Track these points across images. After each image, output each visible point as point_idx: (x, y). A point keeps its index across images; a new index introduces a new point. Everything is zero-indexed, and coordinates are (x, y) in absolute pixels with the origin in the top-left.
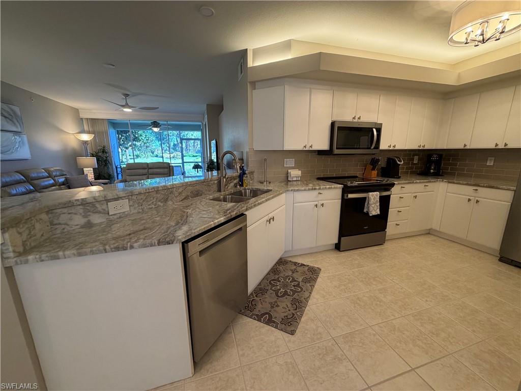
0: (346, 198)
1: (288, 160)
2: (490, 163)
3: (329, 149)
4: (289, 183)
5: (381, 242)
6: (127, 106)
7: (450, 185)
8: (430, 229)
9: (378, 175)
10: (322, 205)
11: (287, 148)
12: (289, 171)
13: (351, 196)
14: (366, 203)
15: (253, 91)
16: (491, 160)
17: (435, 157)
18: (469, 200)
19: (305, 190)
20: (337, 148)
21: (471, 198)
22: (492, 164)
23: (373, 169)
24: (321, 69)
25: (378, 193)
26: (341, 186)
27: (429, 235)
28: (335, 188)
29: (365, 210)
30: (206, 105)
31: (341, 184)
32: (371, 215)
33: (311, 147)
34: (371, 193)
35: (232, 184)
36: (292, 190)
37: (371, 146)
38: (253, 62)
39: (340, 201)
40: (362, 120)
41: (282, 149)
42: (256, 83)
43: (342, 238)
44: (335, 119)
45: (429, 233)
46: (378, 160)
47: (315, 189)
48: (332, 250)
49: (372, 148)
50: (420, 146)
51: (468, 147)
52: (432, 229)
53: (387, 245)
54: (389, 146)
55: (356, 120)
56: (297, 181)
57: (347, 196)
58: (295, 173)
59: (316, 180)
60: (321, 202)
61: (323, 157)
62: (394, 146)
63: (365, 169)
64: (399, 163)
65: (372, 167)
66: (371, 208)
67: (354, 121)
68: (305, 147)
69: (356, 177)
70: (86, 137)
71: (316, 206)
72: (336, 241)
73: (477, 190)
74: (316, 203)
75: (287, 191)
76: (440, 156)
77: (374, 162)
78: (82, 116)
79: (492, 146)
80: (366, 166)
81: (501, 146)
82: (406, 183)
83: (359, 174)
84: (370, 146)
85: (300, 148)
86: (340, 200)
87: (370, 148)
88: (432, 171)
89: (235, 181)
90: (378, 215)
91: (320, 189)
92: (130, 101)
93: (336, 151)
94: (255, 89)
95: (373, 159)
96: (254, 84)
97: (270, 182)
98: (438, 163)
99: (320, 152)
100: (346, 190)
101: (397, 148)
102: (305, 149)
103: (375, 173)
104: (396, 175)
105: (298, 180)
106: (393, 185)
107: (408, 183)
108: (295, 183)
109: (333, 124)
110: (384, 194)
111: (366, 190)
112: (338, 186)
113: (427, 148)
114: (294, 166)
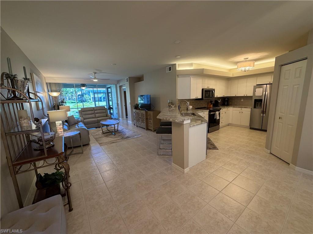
3: (202, 98)
4: (188, 111)
5: (218, 129)
6: (95, 78)
7: (234, 108)
8: (229, 124)
10: (205, 117)
11: (191, 98)
13: (212, 113)
14: (216, 115)
15: (178, 78)
17: (226, 99)
19: (200, 112)
21: (240, 112)
22: (243, 101)
23: (211, 104)
24: (204, 73)
26: (209, 110)
29: (215, 118)
30: (128, 77)
32: (217, 119)
33: (197, 97)
37: (213, 96)
38: (178, 68)
40: (210, 88)
42: (179, 76)
43: (209, 128)
44: (204, 88)
45: (228, 125)
46: (212, 101)
51: (236, 96)
52: (229, 123)
53: (220, 130)
54: (216, 96)
55: (208, 88)
62: (218, 96)
63: (208, 105)
64: (219, 102)
66: (217, 117)
69: (206, 107)
70: (55, 94)
73: (242, 109)
76: (228, 99)
79: (243, 96)
80: (208, 103)
81: (245, 95)
83: (206, 106)
86: (208, 115)
88: (226, 104)
90: (219, 119)
92: (97, 76)
93: (204, 99)
98: (228, 101)
103: (212, 105)
104: (217, 106)
107: (224, 108)
110: (219, 112)
111: (215, 111)
112: (207, 110)
113: (225, 96)
114: (189, 104)
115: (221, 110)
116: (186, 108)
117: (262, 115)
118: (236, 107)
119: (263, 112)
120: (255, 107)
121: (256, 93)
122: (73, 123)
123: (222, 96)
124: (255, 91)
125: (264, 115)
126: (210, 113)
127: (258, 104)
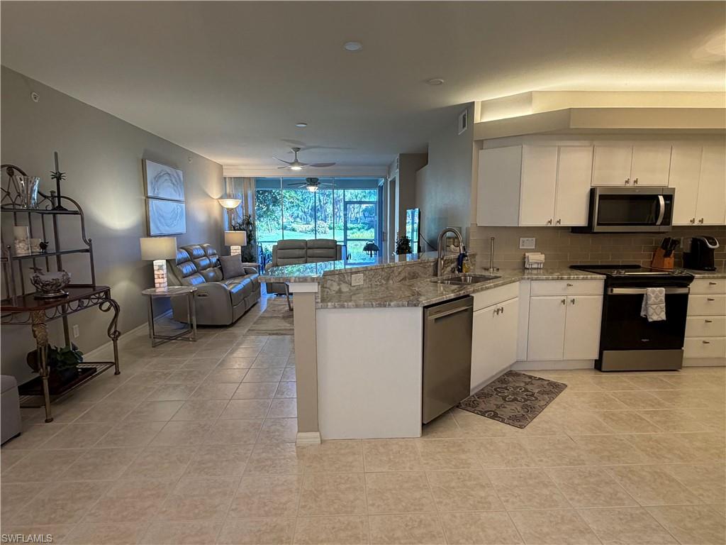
0: (609, 293)
1: (525, 239)
3: (586, 225)
4: (527, 271)
5: (675, 366)
6: (296, 163)
10: (573, 301)
11: (523, 223)
12: (527, 254)
13: (617, 291)
14: (644, 303)
15: (480, 151)
19: (547, 279)
20: (599, 224)
23: (667, 255)
24: (571, 127)
25: (663, 289)
26: (603, 277)
28: (592, 279)
29: (643, 314)
30: (399, 155)
31: (604, 274)
32: (651, 320)
33: (559, 222)
34: (650, 289)
35: (449, 269)
36: (528, 279)
37: (656, 220)
38: (481, 117)
40: (640, 184)
41: (516, 226)
42: (485, 142)
43: (605, 353)
44: (596, 183)
46: (676, 243)
47: (562, 279)
48: (589, 369)
49: (659, 222)
54: (691, 221)
55: (631, 184)
56: (538, 268)
57: (612, 291)
58: (536, 258)
59: (568, 270)
60: (572, 298)
61: (580, 236)
62: (702, 221)
63: (654, 255)
65: (664, 251)
66: (651, 311)
67: (628, 185)
68: (550, 222)
70: (231, 204)
71: (564, 302)
72: (596, 357)
74: (565, 298)
75: (522, 279)
77: (669, 245)
78: (226, 174)
82: (718, 278)
83: (642, 263)
84: (654, 221)
85: (543, 223)
86: (602, 297)
87: (654, 224)
89: (453, 265)
90: (663, 320)
91: (569, 279)
92: (301, 156)
93: (597, 229)
94: (482, 149)
96: (481, 144)
97: (498, 269)
99: (575, 230)
100: (610, 283)
101: (706, 223)
102: (549, 225)
103: (670, 260)
105: (540, 269)
106: (691, 279)
107: (723, 278)
108: (535, 272)
110: (675, 291)
112: (598, 276)
114: (534, 247)
115: (691, 286)
116: (519, 261)
122: (232, 273)
126: (610, 289)
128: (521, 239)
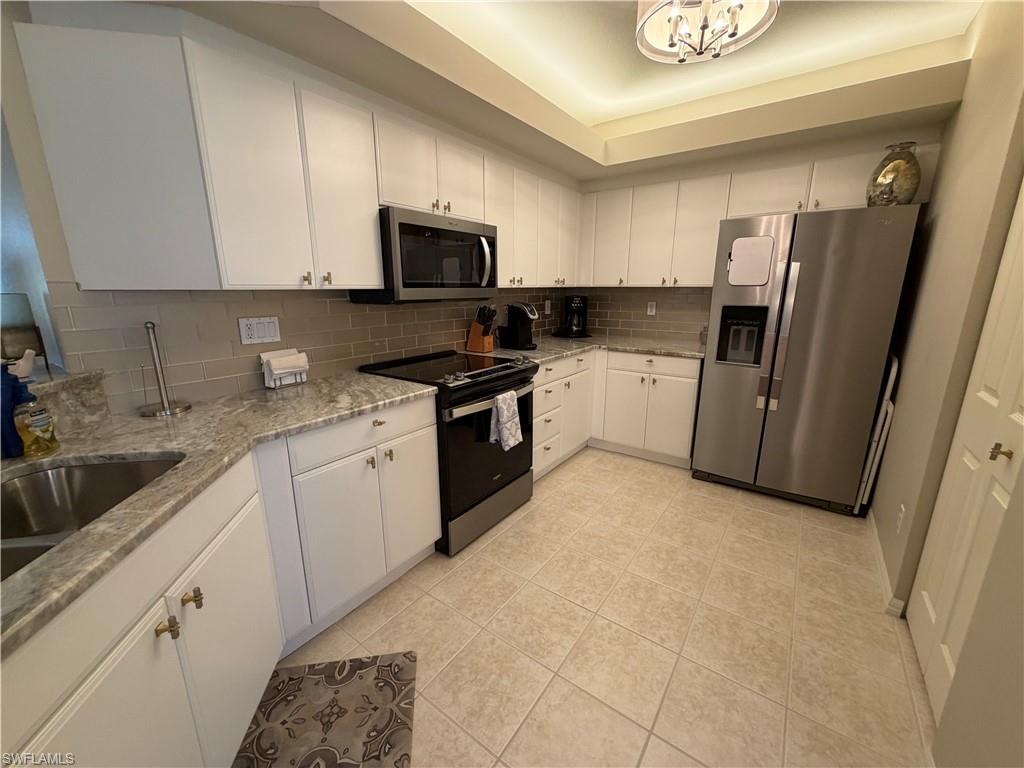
0: (448, 419)
1: (254, 321)
2: (651, 312)
3: (383, 287)
4: (273, 399)
5: (526, 497)
7: (611, 353)
8: (588, 440)
9: (496, 346)
10: (390, 454)
12: (265, 357)
13: (459, 412)
14: (493, 422)
16: (652, 306)
17: (576, 304)
18: (643, 380)
19: (328, 423)
20: (406, 285)
21: (645, 376)
22: (654, 314)
23: (485, 333)
25: (513, 392)
26: (432, 389)
27: (590, 452)
28: (416, 398)
29: (492, 439)
31: (433, 384)
32: (507, 449)
33: (327, 279)
34: (500, 397)
37: (481, 280)
39: (433, 430)
40: (455, 213)
41: (219, 288)
43: (451, 523)
44: (386, 201)
45: (587, 446)
46: (491, 313)
47: (361, 413)
48: (428, 560)
49: (484, 284)
50: (557, 282)
51: (624, 285)
52: (591, 438)
54: (511, 281)
55: (440, 212)
56: (296, 384)
57: (451, 413)
58: (287, 363)
59: (357, 375)
60: (384, 447)
61: (367, 309)
62: (520, 281)
63: (468, 332)
64: (531, 317)
65: (482, 327)
66: (506, 433)
67: (437, 212)
68: (307, 279)
71: (372, 462)
72: (437, 535)
73: (651, 361)
74: (371, 453)
76: (584, 300)
77: (485, 316)
79: (658, 283)
80: (468, 325)
81: (669, 284)
82: (552, 360)
83: (456, 345)
84: (478, 281)
85: (290, 281)
86: (435, 426)
87: (478, 286)
88: (575, 328)
90: (520, 443)
91: (375, 409)
93: (403, 293)
95: (482, 310)
98: (582, 313)
99: (358, 296)
100: (445, 400)
101: (524, 284)
102: (306, 286)
103: (489, 340)
104: (528, 343)
105: (302, 384)
106: (535, 368)
107: (557, 359)
108: (289, 393)
109: (384, 215)
110: (524, 391)
111: (488, 389)
112: (426, 390)
113: (567, 284)
114: (278, 339)
115: (537, 378)
116: (247, 374)
117: (761, 402)
118: (625, 351)
119: (768, 388)
120: (721, 356)
121: (732, 267)
123: (550, 283)
124: (725, 255)
125: (773, 404)
126: (446, 411)
127: (738, 333)
128: (243, 322)
